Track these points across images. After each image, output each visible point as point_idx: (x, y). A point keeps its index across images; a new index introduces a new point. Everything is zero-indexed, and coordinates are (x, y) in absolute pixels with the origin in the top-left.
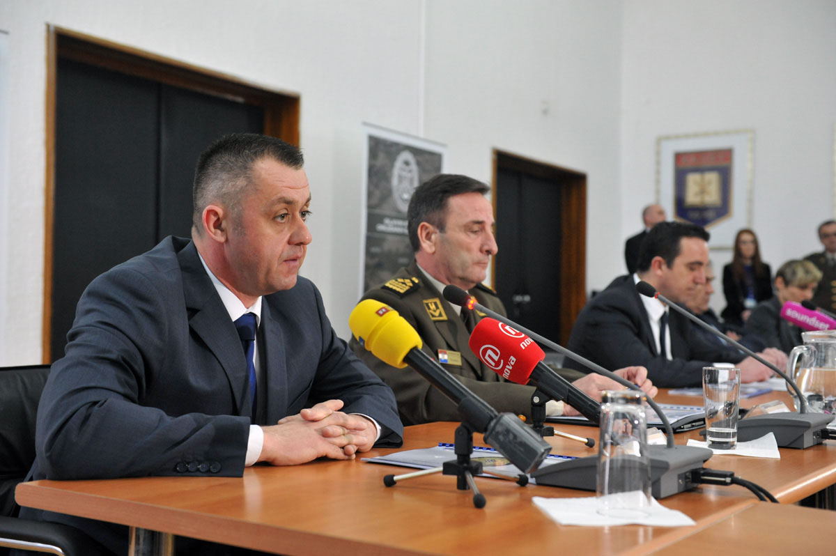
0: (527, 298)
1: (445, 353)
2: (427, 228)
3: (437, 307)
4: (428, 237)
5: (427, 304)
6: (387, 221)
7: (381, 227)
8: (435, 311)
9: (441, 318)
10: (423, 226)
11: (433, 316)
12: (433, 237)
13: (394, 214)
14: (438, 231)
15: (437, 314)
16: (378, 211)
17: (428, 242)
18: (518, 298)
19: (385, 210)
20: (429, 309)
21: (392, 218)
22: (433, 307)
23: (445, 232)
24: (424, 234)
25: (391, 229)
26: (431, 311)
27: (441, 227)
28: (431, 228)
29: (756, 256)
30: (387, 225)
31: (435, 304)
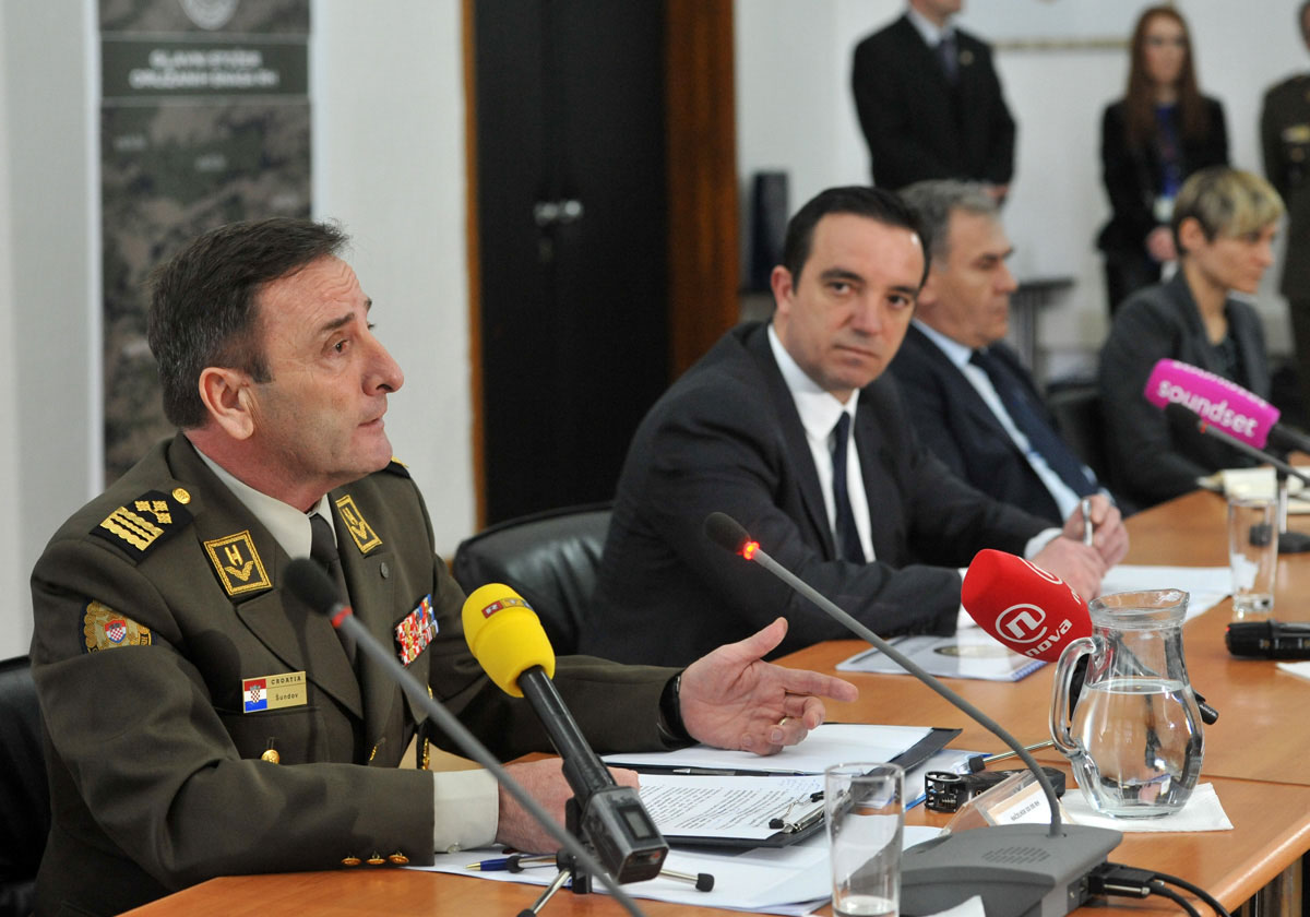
0: (573, 209)
1: (262, 685)
2: (220, 379)
3: (246, 556)
4: (231, 400)
5: (220, 551)
6: (159, 59)
7: (141, 79)
8: (240, 568)
9: (254, 586)
10: (210, 376)
11: (236, 582)
12: (243, 397)
13: (179, 36)
14: (249, 380)
15: (244, 575)
16: (131, 34)
17: (233, 411)
18: (548, 212)
19: (154, 27)
20: (225, 562)
21: (171, 48)
22: (235, 556)
23: (269, 379)
24: (217, 398)
25: (171, 80)
26: (231, 570)
27: (257, 370)
28: (232, 377)
29: (1186, 74)
30: (160, 71)
31: (241, 546)
